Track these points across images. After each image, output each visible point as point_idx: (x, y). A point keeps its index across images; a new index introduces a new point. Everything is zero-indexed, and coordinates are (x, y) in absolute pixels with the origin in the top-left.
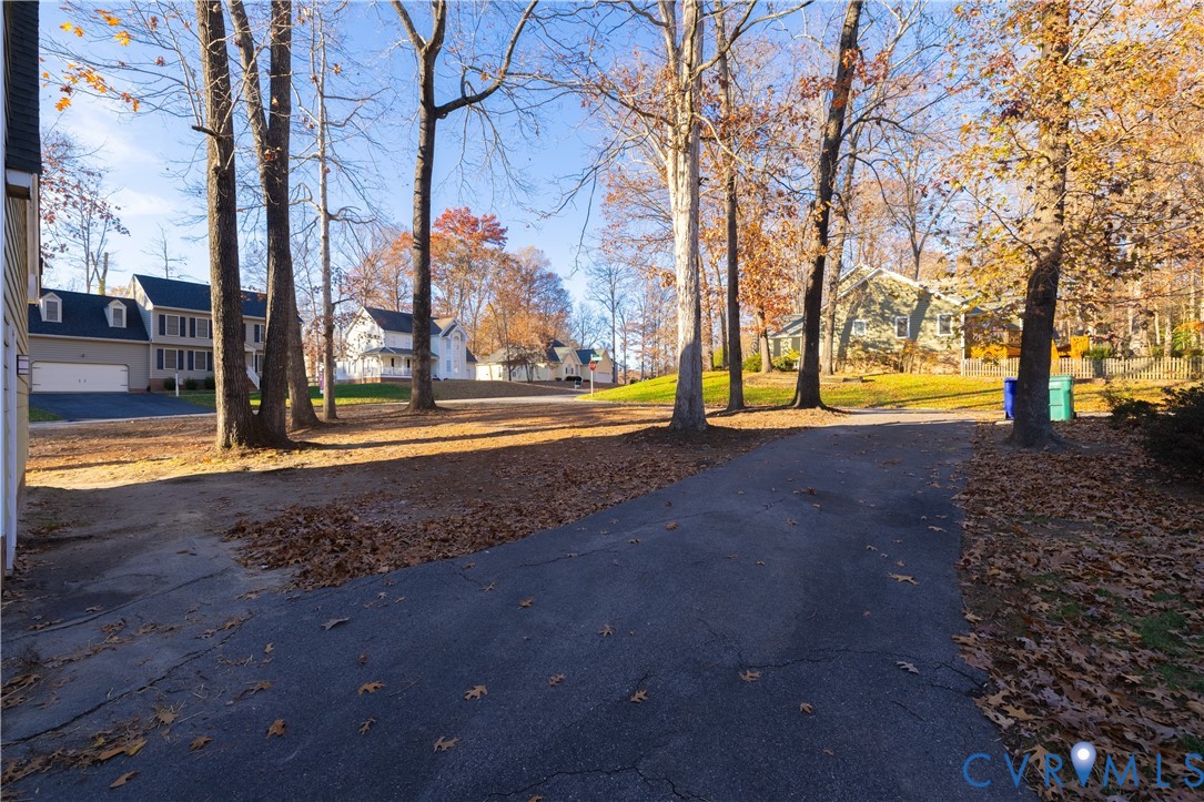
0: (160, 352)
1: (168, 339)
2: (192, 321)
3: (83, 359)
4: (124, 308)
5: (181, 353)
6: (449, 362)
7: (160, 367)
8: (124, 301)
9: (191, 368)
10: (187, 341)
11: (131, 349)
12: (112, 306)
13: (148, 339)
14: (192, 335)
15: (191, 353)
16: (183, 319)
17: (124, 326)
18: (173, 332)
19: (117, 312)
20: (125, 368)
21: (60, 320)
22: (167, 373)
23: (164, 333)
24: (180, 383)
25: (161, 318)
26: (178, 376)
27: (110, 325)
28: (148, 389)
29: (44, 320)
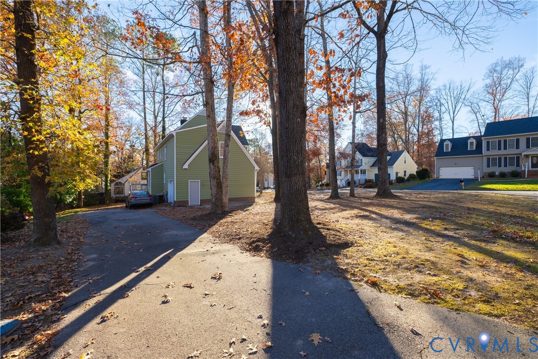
0: (488, 159)
1: (491, 152)
2: (505, 141)
3: (456, 165)
4: (474, 141)
5: (500, 159)
7: (488, 166)
9: (506, 166)
10: (503, 152)
11: (475, 159)
12: (469, 141)
14: (505, 148)
15: (506, 158)
16: (499, 142)
17: (474, 149)
18: (494, 148)
19: (472, 143)
20: (473, 168)
21: (450, 150)
22: (491, 169)
23: (489, 150)
24: (497, 173)
25: (488, 143)
26: (497, 170)
27: (469, 149)
28: (483, 177)
29: (445, 151)
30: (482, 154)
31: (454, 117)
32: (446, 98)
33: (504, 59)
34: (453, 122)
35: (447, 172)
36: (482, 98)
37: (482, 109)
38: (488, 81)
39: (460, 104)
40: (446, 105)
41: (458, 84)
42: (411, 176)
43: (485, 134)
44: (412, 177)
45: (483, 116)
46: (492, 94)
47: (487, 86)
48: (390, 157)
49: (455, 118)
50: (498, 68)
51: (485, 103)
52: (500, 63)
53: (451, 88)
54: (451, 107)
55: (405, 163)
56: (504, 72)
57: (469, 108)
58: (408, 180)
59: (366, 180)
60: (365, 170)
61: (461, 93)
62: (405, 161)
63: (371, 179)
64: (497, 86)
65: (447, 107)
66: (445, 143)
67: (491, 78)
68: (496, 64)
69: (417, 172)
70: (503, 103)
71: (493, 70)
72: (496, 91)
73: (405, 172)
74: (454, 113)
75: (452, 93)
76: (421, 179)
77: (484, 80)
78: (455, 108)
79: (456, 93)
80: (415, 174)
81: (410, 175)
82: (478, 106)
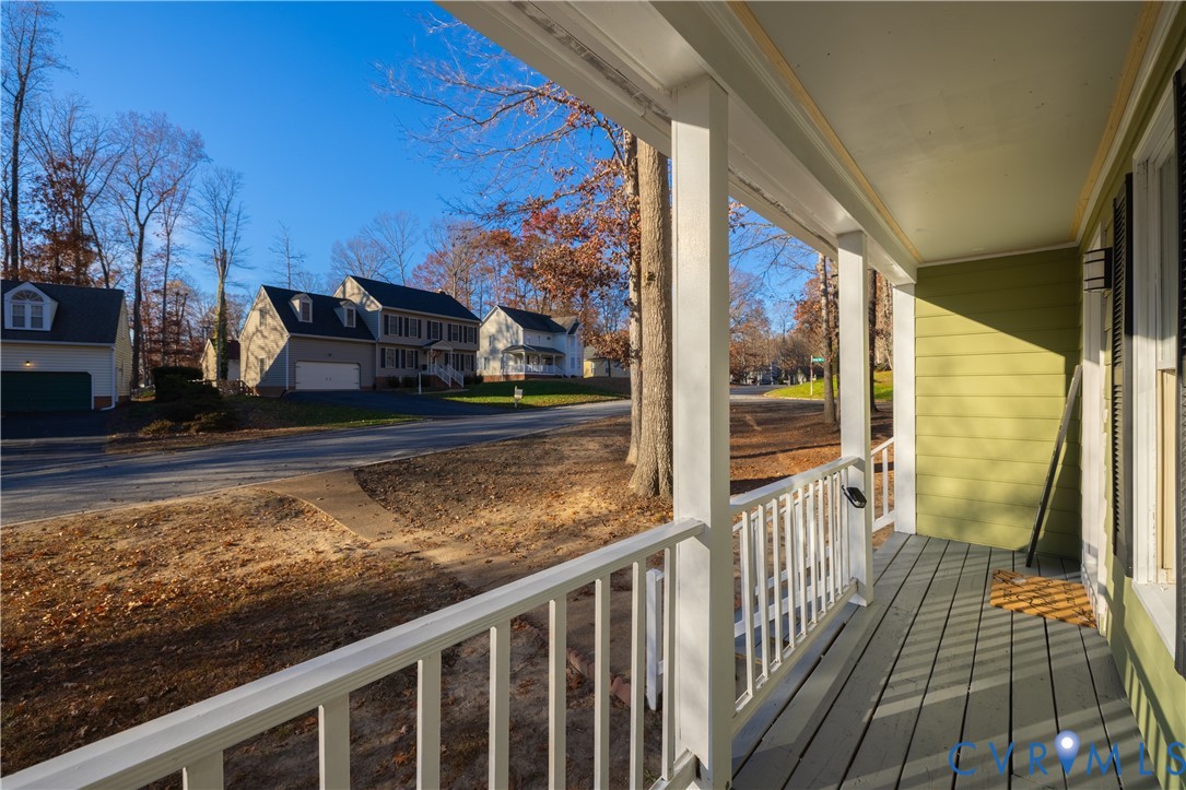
0: (383, 351)
1: (390, 338)
2: (406, 320)
3: (330, 358)
5: (398, 352)
6: (573, 359)
7: (383, 365)
11: (362, 347)
12: (347, 307)
13: (374, 339)
14: (406, 335)
15: (404, 353)
16: (400, 319)
18: (394, 332)
19: (350, 312)
20: (358, 366)
21: (311, 321)
22: (388, 372)
23: (387, 333)
25: (387, 318)
27: (346, 325)
28: (374, 387)
29: (300, 320)
66: (299, 300)
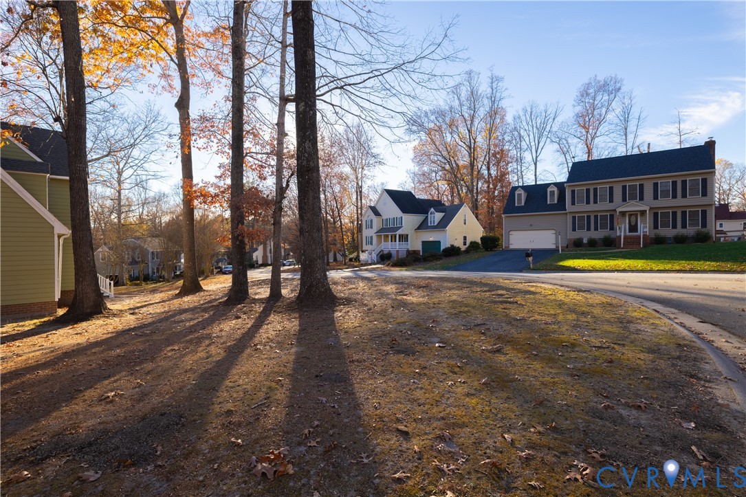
0: (574, 218)
1: (578, 208)
3: (531, 228)
4: (555, 189)
7: (574, 230)
8: (556, 184)
9: (596, 229)
11: (556, 218)
12: (549, 190)
14: (595, 202)
16: (588, 191)
17: (556, 202)
18: (581, 201)
19: (552, 193)
20: (554, 232)
21: (523, 204)
22: (578, 234)
23: (574, 204)
24: (585, 241)
25: (573, 192)
26: (585, 236)
27: (548, 203)
28: (567, 247)
29: (516, 205)
30: (566, 210)
31: (537, 157)
32: (527, 129)
33: (598, 78)
34: (535, 164)
35: (521, 239)
36: (572, 131)
37: (572, 148)
38: (579, 109)
39: (544, 139)
40: (527, 139)
41: (542, 108)
42: (474, 245)
43: (570, 179)
44: (473, 247)
45: (574, 157)
46: (584, 127)
47: (577, 116)
48: (442, 214)
49: (538, 159)
50: (591, 91)
51: (576, 140)
52: (593, 84)
53: (533, 113)
54: (533, 144)
55: (465, 224)
56: (599, 98)
57: (556, 146)
58: (467, 251)
59: (408, 251)
60: (407, 235)
61: (545, 123)
62: (465, 220)
63: (416, 249)
64: (590, 117)
65: (528, 143)
66: (517, 193)
67: (582, 104)
68: (589, 85)
69: (481, 238)
70: (596, 140)
71: (584, 93)
72: (588, 122)
73: (465, 238)
74: (536, 152)
75: (534, 121)
76: (487, 250)
77: (574, 106)
78: (539, 143)
79: (539, 121)
80: (479, 241)
81: (471, 243)
82: (568, 143)
